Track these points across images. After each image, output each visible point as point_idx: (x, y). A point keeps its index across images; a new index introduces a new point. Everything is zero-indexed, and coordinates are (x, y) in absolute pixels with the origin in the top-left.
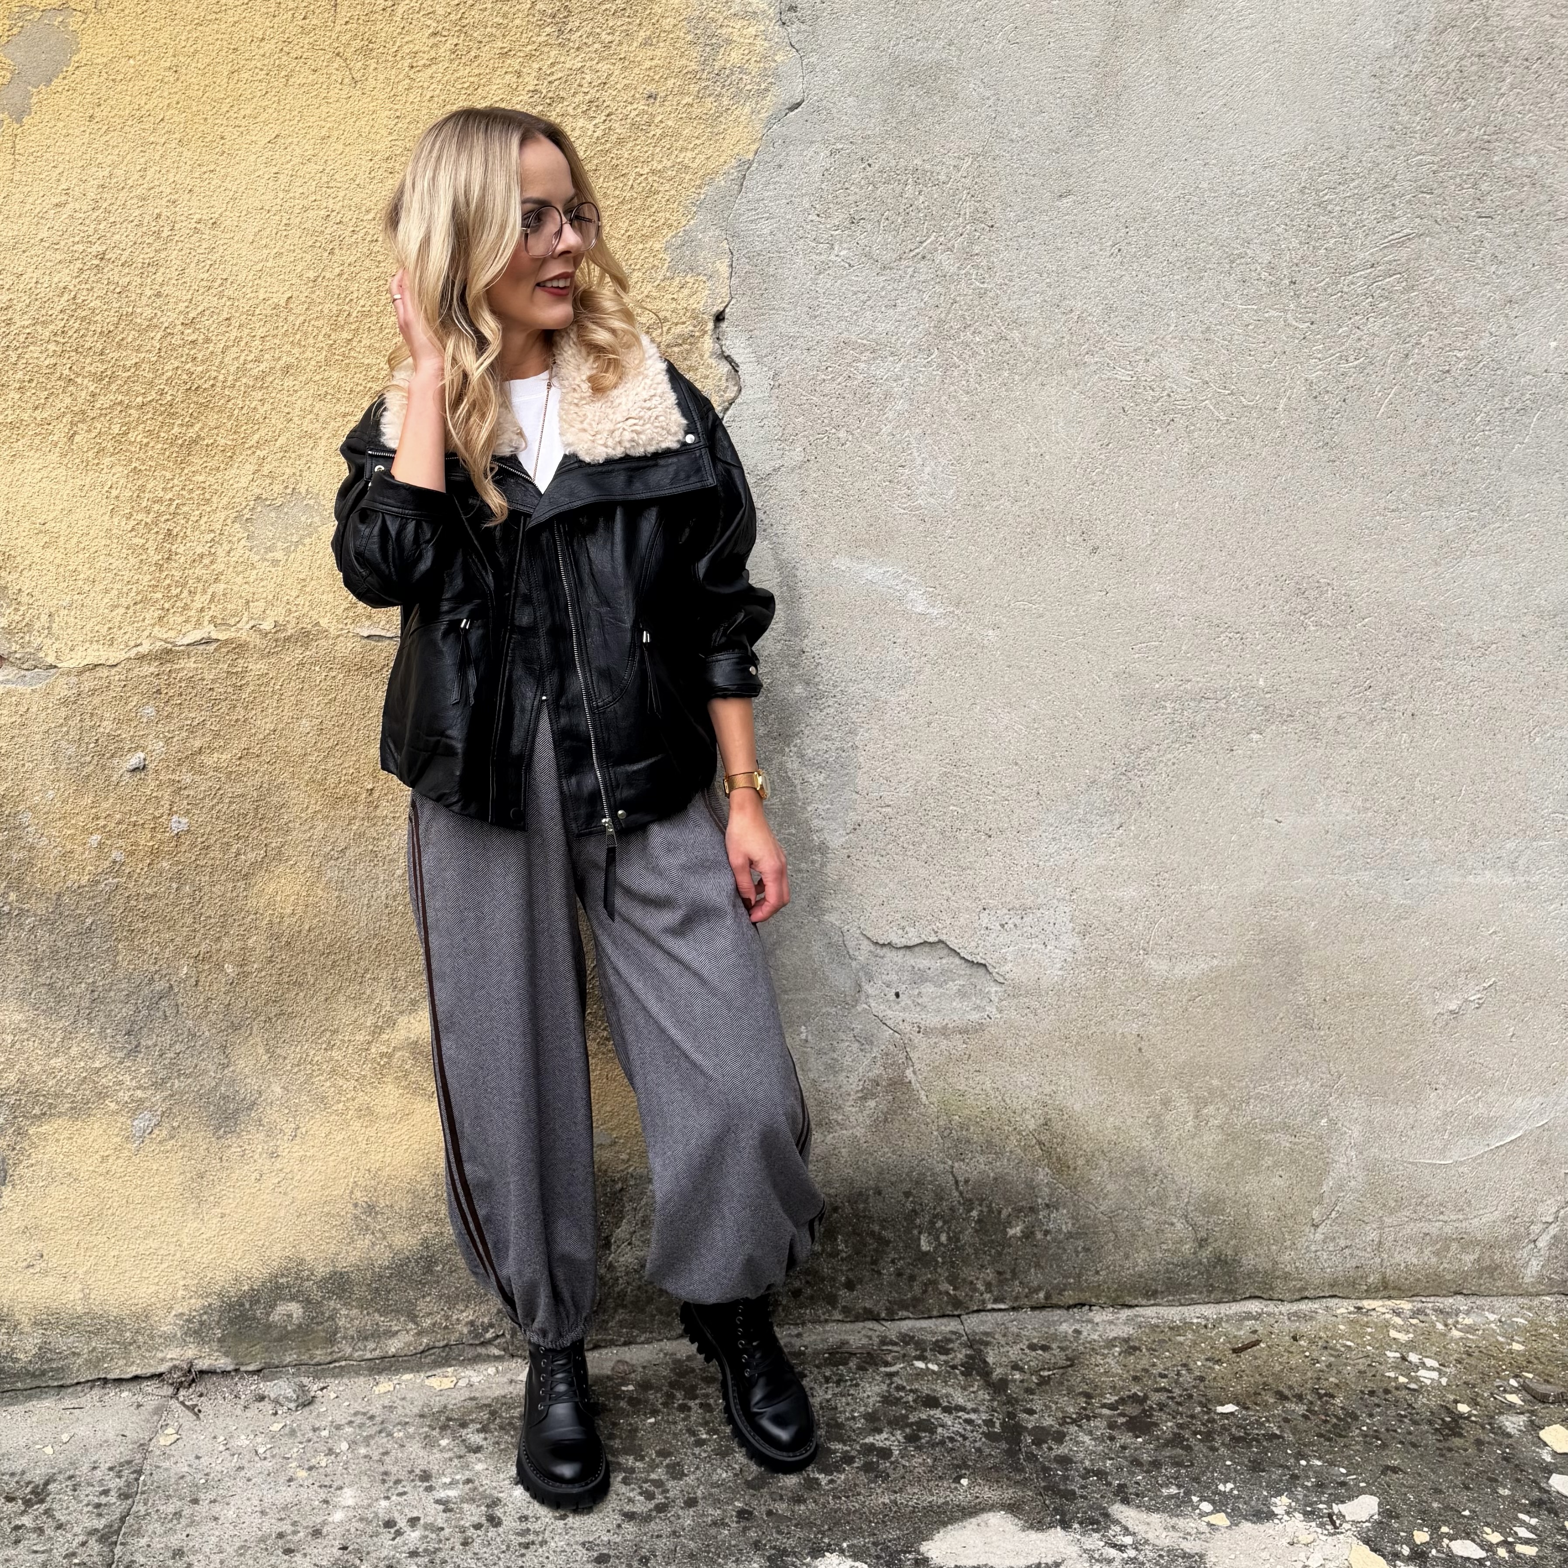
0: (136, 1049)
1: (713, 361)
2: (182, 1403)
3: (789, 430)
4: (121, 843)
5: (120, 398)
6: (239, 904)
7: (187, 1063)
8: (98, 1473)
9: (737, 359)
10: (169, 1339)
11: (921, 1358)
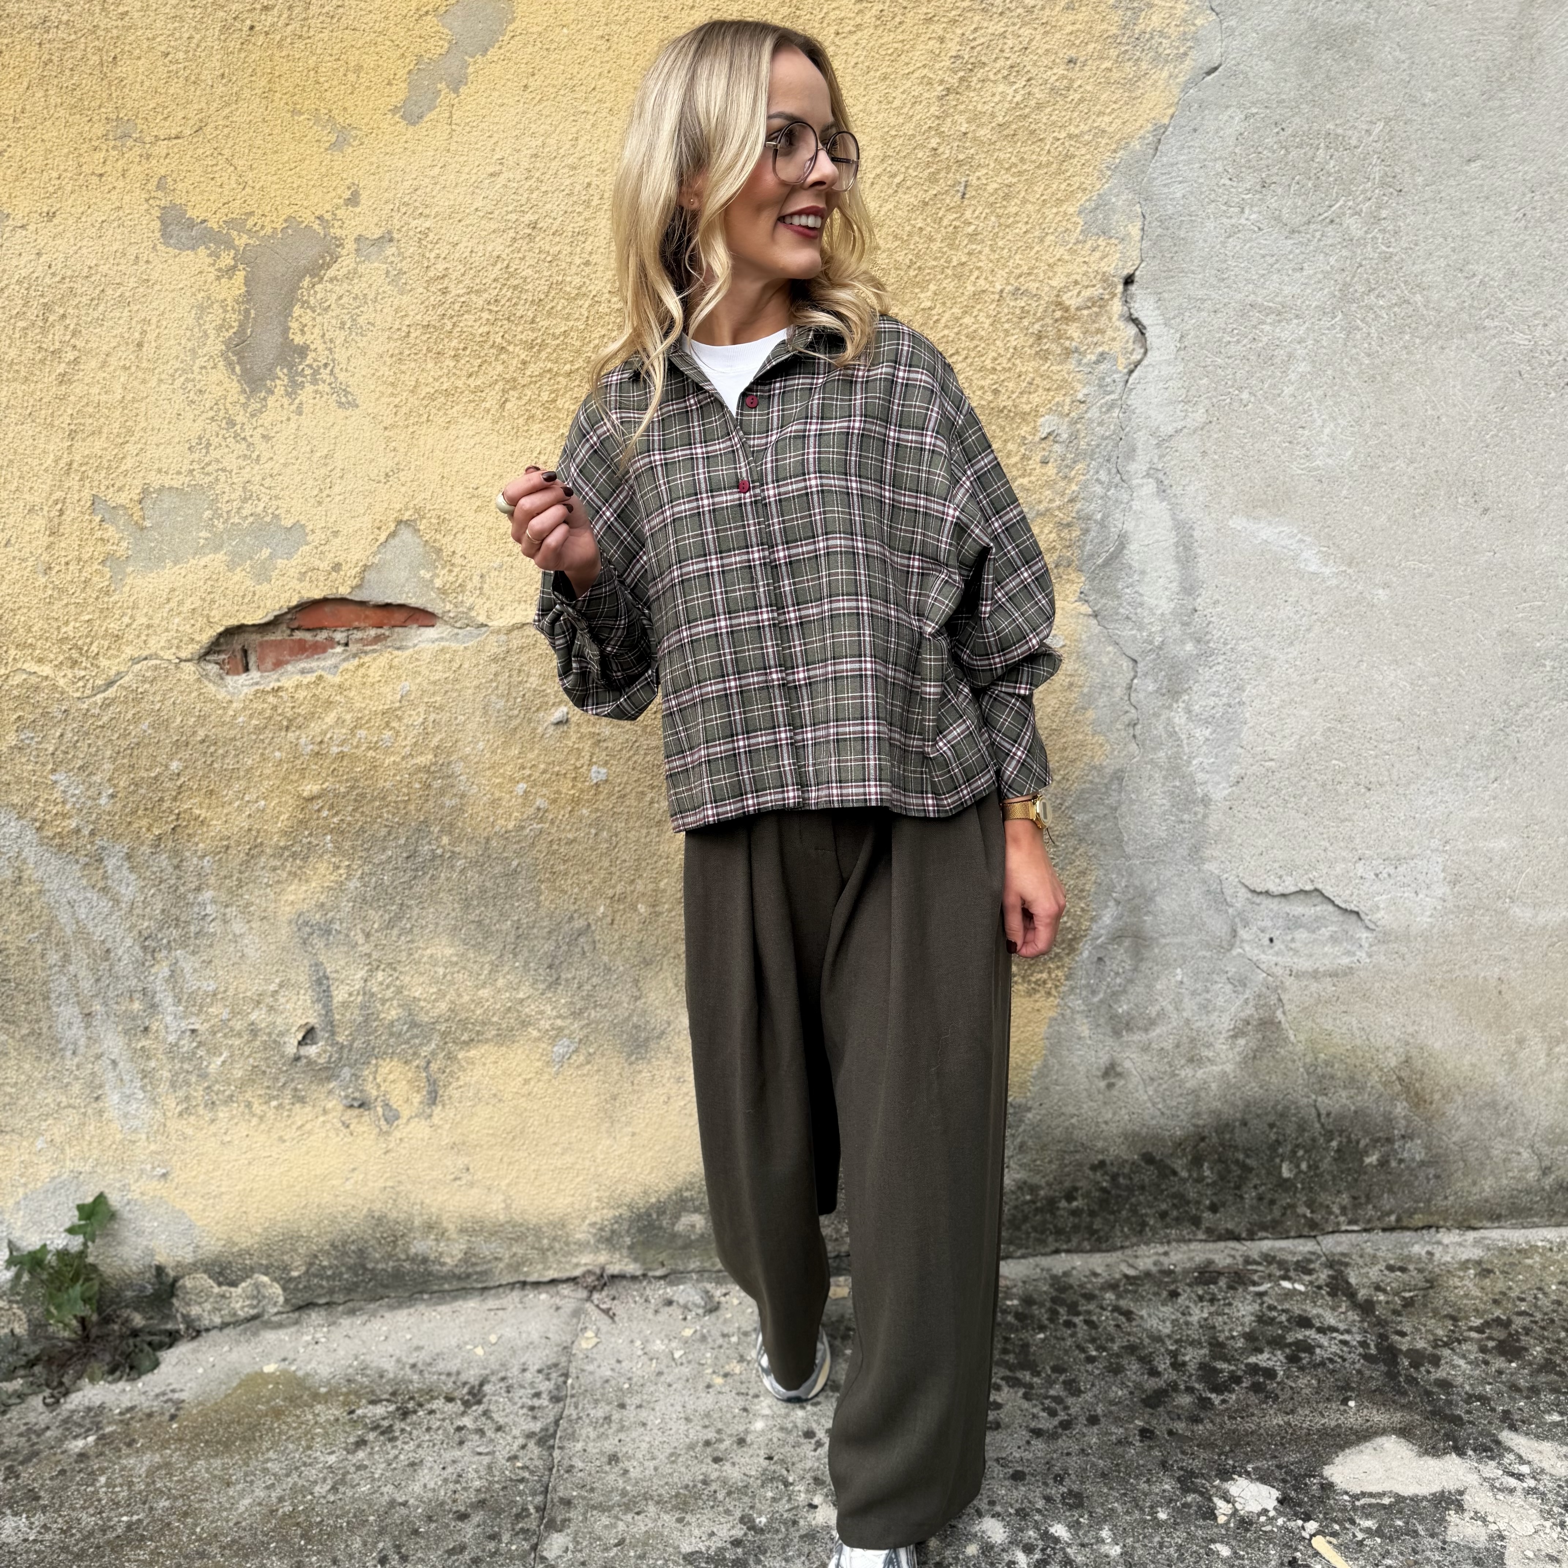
0: (557, 981)
1: (1121, 324)
2: (597, 1306)
3: (1193, 392)
4: (545, 791)
5: (549, 365)
6: (653, 849)
7: (602, 996)
8: (528, 1375)
9: (1145, 321)
10: (583, 1246)
11: (1286, 1278)
